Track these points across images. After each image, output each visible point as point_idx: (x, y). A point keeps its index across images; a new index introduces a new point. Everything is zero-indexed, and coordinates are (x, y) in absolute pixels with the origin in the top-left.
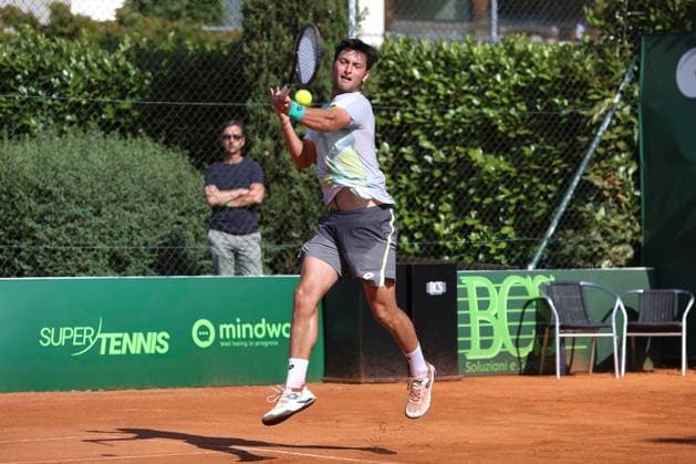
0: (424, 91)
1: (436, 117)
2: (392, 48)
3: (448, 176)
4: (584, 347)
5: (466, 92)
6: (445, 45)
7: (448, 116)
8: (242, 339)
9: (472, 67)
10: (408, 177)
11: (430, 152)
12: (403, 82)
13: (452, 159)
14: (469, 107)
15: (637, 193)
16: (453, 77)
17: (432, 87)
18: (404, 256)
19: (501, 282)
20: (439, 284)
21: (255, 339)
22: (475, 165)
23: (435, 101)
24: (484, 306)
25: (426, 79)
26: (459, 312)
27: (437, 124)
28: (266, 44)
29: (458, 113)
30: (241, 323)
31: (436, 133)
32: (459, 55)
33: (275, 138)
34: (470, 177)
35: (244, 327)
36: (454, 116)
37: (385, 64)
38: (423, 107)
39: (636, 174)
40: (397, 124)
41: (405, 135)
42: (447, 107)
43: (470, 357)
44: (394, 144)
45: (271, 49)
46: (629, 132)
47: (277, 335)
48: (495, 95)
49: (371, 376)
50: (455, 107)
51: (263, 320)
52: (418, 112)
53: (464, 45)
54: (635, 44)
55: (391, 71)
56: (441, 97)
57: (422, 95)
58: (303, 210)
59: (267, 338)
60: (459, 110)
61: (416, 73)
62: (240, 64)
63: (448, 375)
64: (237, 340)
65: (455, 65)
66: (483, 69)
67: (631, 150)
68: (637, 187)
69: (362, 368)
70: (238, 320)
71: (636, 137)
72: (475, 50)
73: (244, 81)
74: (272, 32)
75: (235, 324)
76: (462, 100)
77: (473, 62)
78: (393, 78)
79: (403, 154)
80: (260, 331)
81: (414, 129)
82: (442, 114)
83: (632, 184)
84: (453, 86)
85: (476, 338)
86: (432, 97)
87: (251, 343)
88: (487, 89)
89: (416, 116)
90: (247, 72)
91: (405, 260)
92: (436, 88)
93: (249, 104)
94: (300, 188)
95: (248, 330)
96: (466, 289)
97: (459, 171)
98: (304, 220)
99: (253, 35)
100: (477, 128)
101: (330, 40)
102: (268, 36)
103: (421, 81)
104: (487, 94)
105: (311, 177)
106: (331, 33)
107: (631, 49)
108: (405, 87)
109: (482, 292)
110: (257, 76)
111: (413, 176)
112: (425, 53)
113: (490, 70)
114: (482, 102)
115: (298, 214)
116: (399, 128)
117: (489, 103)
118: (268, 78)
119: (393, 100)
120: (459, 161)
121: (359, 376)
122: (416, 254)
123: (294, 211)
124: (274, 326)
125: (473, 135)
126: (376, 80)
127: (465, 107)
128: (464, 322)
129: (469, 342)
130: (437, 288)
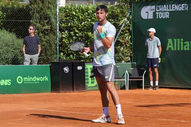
0: (76, 18)
1: (79, 24)
2: (68, 7)
3: (82, 39)
4: (118, 83)
5: (87, 18)
6: (81, 6)
7: (82, 24)
8: (30, 81)
9: (89, 11)
10: (72, 40)
11: (78, 33)
12: (71, 15)
13: (83, 35)
14: (88, 22)
15: (131, 44)
16: (84, 14)
17: (78, 17)
18: (71, 60)
20: (81, 67)
21: (33, 81)
22: (89, 36)
23: (79, 20)
25: (77, 15)
26: (86, 74)
27: (80, 26)
28: (36, 6)
29: (85, 23)
30: (29, 77)
31: (79, 28)
32: (85, 8)
33: (38, 30)
34: (88, 39)
35: (30, 78)
36: (84, 24)
37: (66, 11)
38: (76, 22)
39: (131, 39)
40: (69, 26)
41: (71, 29)
42: (82, 22)
43: (88, 86)
44: (69, 31)
45: (37, 7)
46: (129, 28)
47: (39, 80)
48: (94, 19)
49: (63, 90)
50: (84, 22)
51: (35, 77)
52: (74, 23)
53: (87, 6)
54: (130, 5)
55: (67, 13)
56: (81, 19)
57: (76, 19)
58: (45, 48)
59: (36, 81)
60: (85, 22)
61: (74, 13)
62: (29, 10)
63: (83, 90)
64: (28, 82)
65: (84, 11)
66: (91, 12)
67: (129, 33)
68: (131, 42)
69: (61, 89)
70: (29, 76)
71: (131, 29)
72: (89, 7)
73: (30, 15)
74: (37, 3)
75: (28, 77)
76: (86, 20)
77: (89, 10)
78: (68, 15)
79: (71, 34)
80: (34, 79)
81: (74, 27)
82: (81, 23)
83: (130, 41)
84: (83, 16)
85: (90, 81)
86: (78, 19)
87: (32, 82)
88: (92, 17)
89: (74, 24)
90: (30, 13)
91: (72, 61)
92: (79, 17)
93: (31, 21)
94: (44, 43)
95: (31, 79)
96: (87, 68)
97: (85, 38)
98: (45, 51)
99: (32, 3)
100: (90, 27)
101: (52, 4)
102: (36, 3)
103: (75, 15)
104: (93, 18)
105: (47, 40)
106: (52, 3)
107: (129, 6)
108: (71, 17)
110: (33, 14)
111: (74, 39)
112: (76, 8)
113: (93, 12)
114: (91, 20)
115: (44, 49)
116: (70, 27)
117: (93, 21)
118: (36, 14)
119: (68, 20)
120: (85, 35)
121: (60, 91)
122: (74, 60)
123: (43, 48)
124: (38, 78)
125: (89, 29)
126: (64, 15)
127: (87, 22)
128: (87, 77)
129: (88, 82)
130: (80, 68)
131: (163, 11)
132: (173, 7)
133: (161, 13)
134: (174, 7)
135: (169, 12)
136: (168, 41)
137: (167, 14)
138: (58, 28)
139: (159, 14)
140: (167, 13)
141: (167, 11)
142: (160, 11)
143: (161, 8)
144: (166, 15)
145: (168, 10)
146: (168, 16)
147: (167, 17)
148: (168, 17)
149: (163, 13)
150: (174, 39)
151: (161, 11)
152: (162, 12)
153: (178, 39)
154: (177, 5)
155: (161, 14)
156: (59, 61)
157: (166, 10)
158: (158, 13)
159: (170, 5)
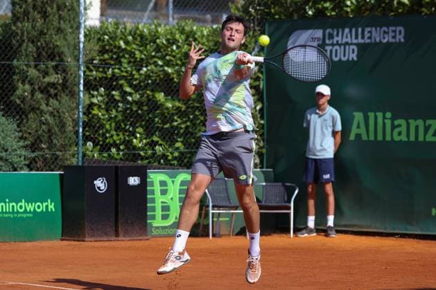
0: (127, 56)
1: (134, 72)
2: (107, 28)
3: (142, 110)
4: (227, 219)
5: (154, 57)
6: (140, 26)
7: (141, 72)
8: (9, 213)
9: (158, 41)
10: (117, 111)
11: (130, 94)
12: (114, 50)
13: (144, 99)
14: (156, 66)
15: (262, 122)
16: (146, 47)
17: (132, 54)
18: (113, 161)
19: (175, 177)
20: (136, 178)
21: (18, 212)
22: (159, 103)
23: (134, 62)
24: (164, 192)
25: (129, 48)
26: (148, 196)
27: (136, 77)
28: (26, 24)
29: (148, 70)
30: (9, 203)
31: (134, 83)
32: (149, 33)
33: (32, 84)
34: (156, 110)
35: (11, 205)
36: (146, 72)
37: (102, 38)
38: (126, 65)
39: (261, 110)
40: (109, 76)
41: (114, 83)
42: (142, 66)
43: (154, 225)
44: (108, 89)
45: (30, 28)
46: (257, 83)
47: (32, 210)
48: (172, 58)
49: (92, 236)
50: (146, 66)
51: (23, 201)
52: (123, 69)
53: (153, 26)
54: (262, 27)
55: (106, 43)
56: (138, 59)
57: (126, 58)
58: (49, 131)
59: (25, 211)
60: (149, 68)
61: (122, 43)
62: (10, 37)
63: (141, 236)
64: (6, 213)
65: (147, 39)
66: (164, 42)
67: (258, 95)
68: (262, 118)
69: (86, 231)
70: (7, 200)
71: (261, 86)
72: (159, 30)
73: (12, 48)
74: (30, 17)
75: (5, 203)
76: (152, 62)
77: (158, 38)
78: (107, 48)
79: (113, 96)
80: (21, 207)
81: (121, 79)
82: (139, 70)
83: (259, 116)
84: (145, 53)
85: (159, 213)
86: (132, 60)
87: (15, 215)
88: (167, 55)
89: (122, 71)
90: (14, 42)
91: (114, 163)
92: (135, 54)
93: (15, 62)
94: (47, 116)
95: (13, 206)
96: (152, 182)
97: (149, 107)
98: (50, 137)
99: (18, 19)
100: (161, 80)
101: (67, 22)
102: (28, 19)
103: (125, 49)
104: (168, 58)
105: (54, 109)
106: (68, 18)
107: (259, 30)
108: (115, 53)
109: (163, 183)
110: (20, 45)
111: (120, 109)
112: (128, 31)
113: (169, 43)
114: (164, 63)
115: (46, 133)
116: (111, 79)
117: (168, 64)
118: (27, 46)
119: (107, 61)
120: (149, 100)
121: (84, 236)
122: (121, 159)
123: (43, 131)
124: (30, 204)
125: (158, 84)
126: (97, 48)
127: (153, 66)
128: (151, 203)
129: (155, 215)
130: (135, 181)
131: (344, 42)
132: (367, 35)
133: (337, 47)
134: (369, 35)
135: (357, 45)
136: (354, 117)
137: (353, 52)
138: (82, 81)
139: (331, 51)
140: (352, 47)
141: (352, 44)
142: (335, 42)
143: (337, 35)
144: (351, 51)
145: (355, 41)
146: (354, 56)
147: (353, 59)
148: (355, 59)
149: (342, 47)
150: (369, 114)
151: (338, 44)
152: (340, 45)
153: (378, 114)
154: (378, 29)
155: (336, 50)
156: (83, 162)
157: (349, 40)
158: (331, 47)
159: (360, 30)
